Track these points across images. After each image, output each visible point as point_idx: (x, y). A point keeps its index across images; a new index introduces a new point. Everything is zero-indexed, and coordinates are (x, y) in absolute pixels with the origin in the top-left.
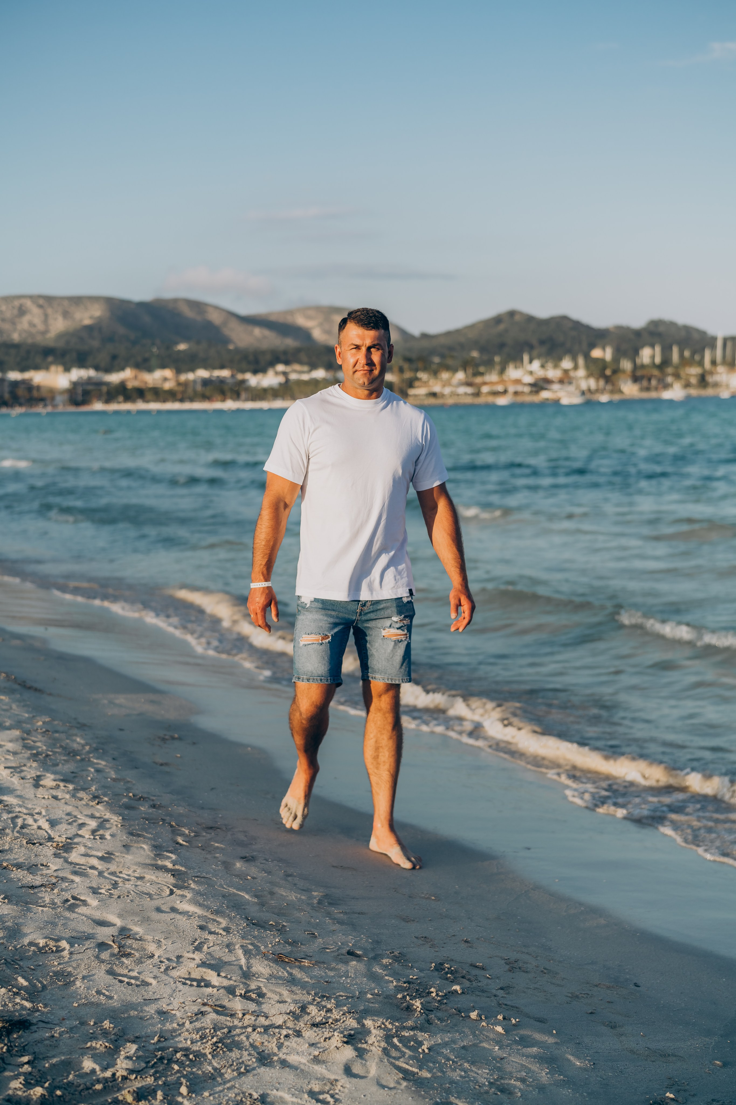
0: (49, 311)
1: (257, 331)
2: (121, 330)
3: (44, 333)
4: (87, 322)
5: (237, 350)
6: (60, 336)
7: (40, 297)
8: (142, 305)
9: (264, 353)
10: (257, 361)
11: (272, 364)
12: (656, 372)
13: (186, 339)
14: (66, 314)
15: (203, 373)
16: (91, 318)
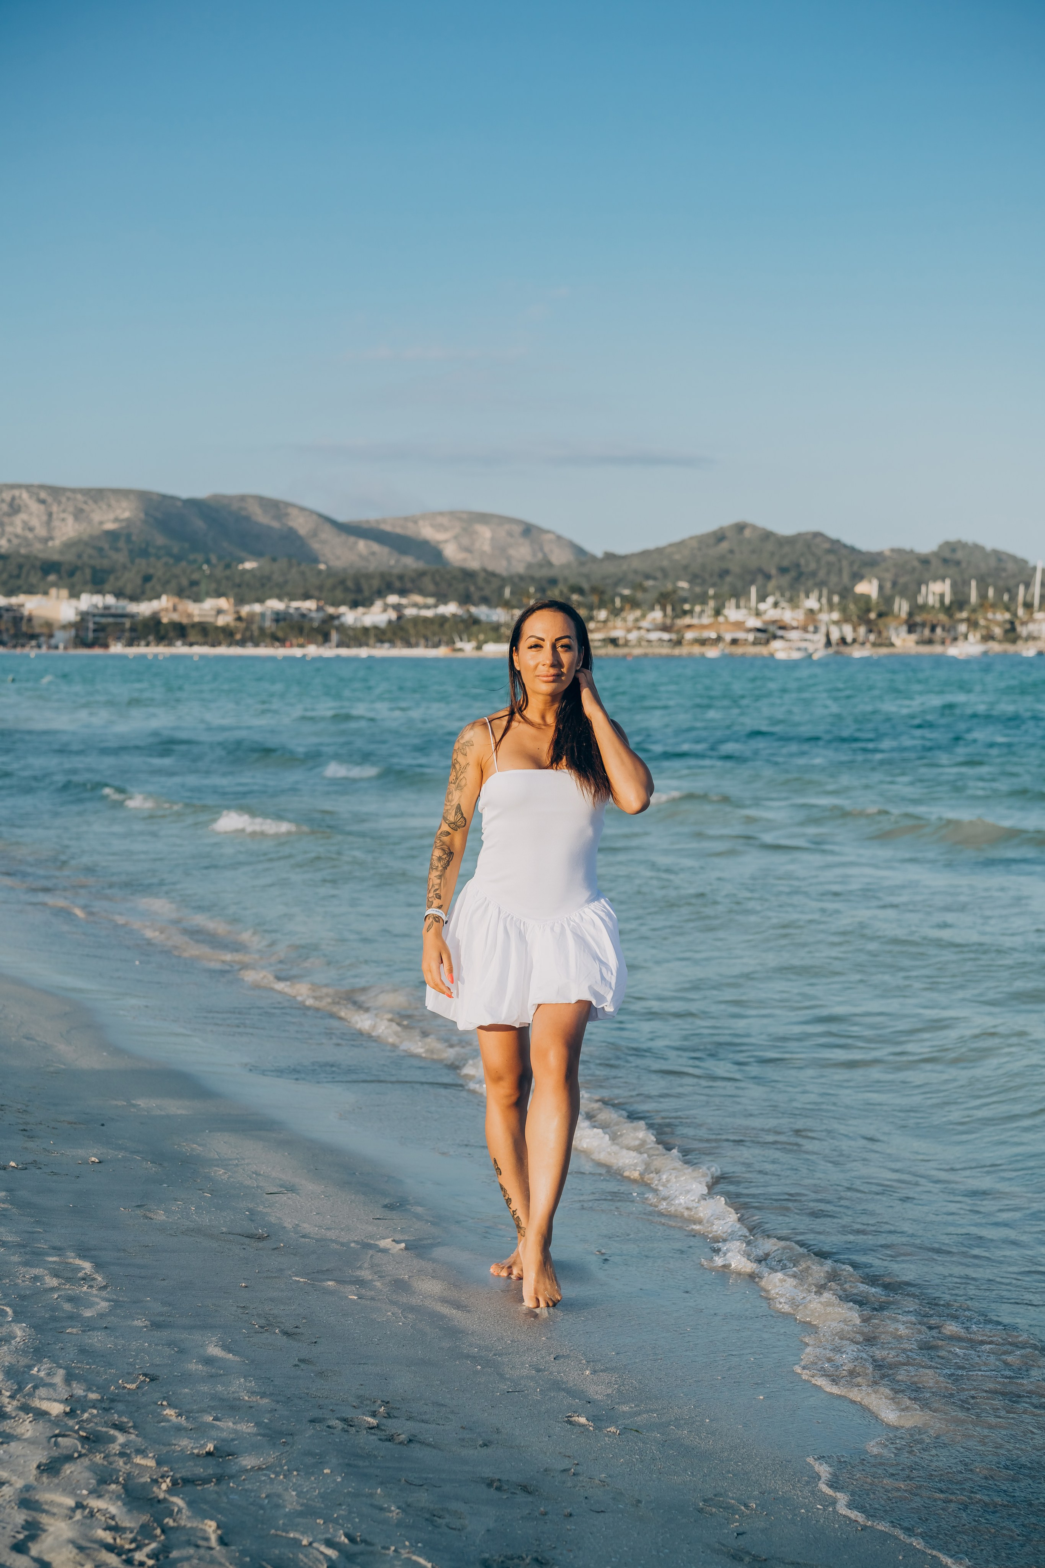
0: (55, 508)
1: (362, 545)
2: (160, 540)
3: (46, 540)
4: (110, 526)
5: (330, 572)
6: (69, 545)
7: (42, 487)
8: (193, 504)
9: (369, 576)
10: (359, 590)
11: (381, 594)
12: (942, 617)
13: (257, 554)
14: (78, 514)
15: (275, 605)
16: (116, 520)
